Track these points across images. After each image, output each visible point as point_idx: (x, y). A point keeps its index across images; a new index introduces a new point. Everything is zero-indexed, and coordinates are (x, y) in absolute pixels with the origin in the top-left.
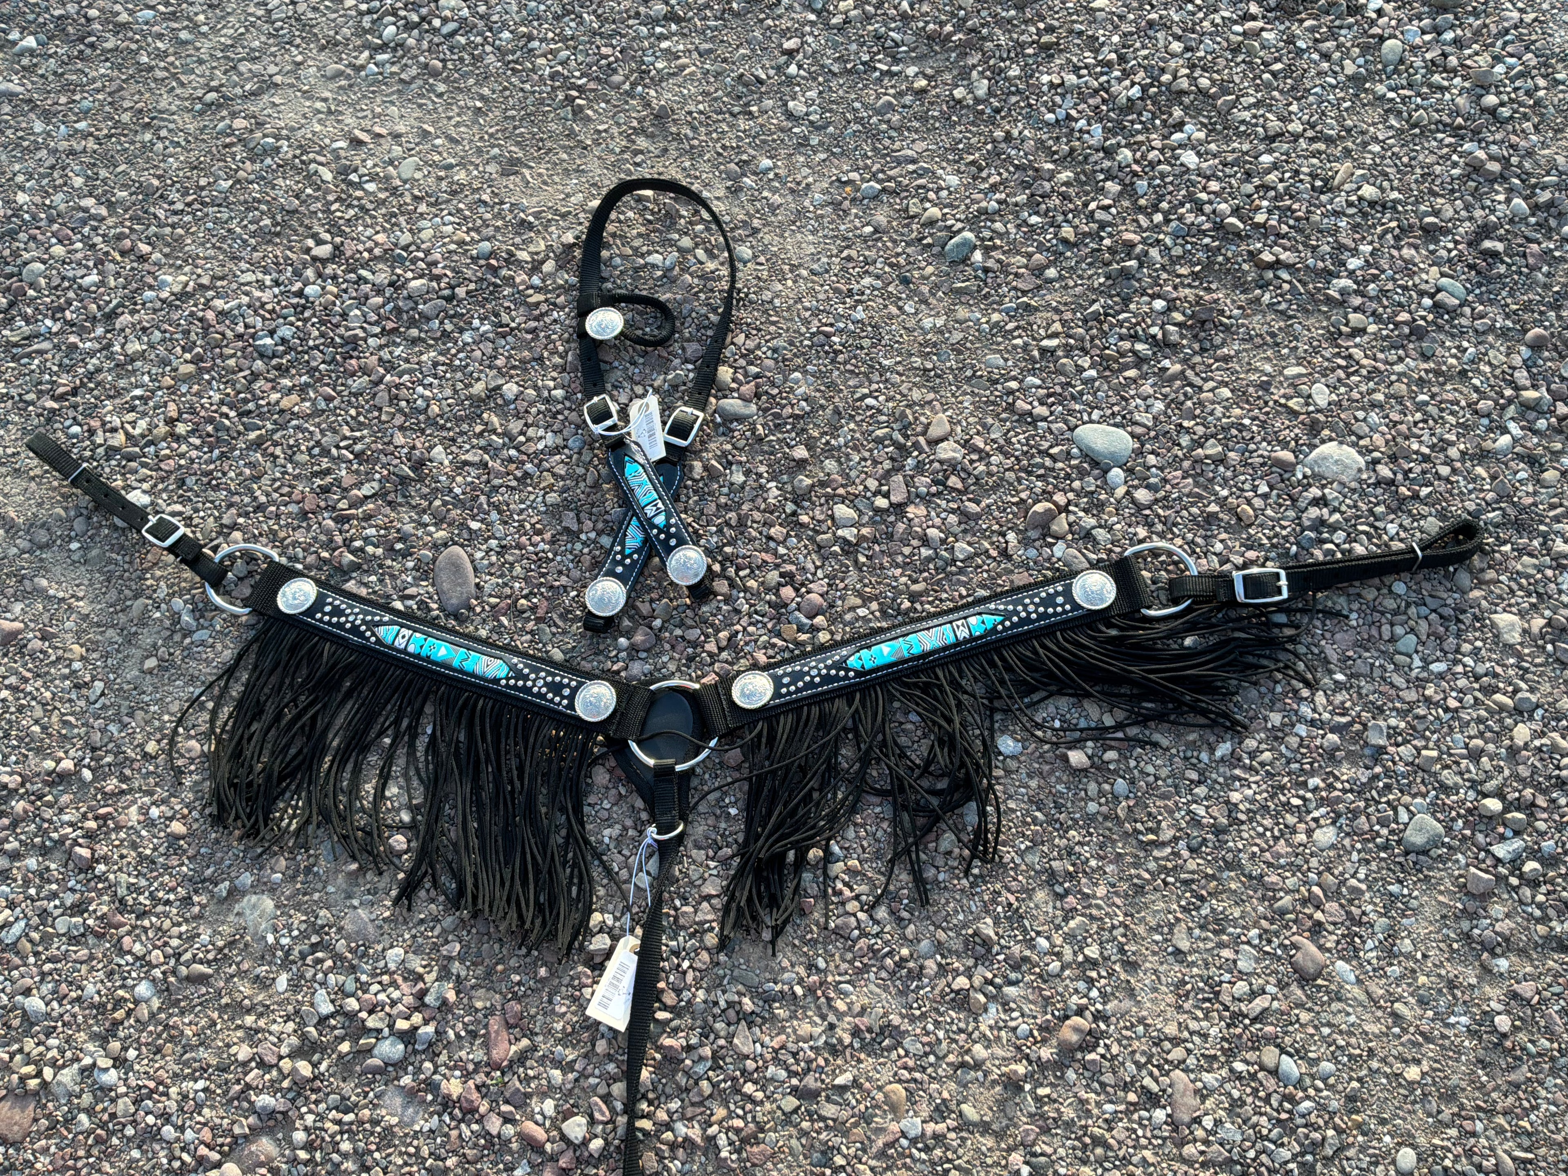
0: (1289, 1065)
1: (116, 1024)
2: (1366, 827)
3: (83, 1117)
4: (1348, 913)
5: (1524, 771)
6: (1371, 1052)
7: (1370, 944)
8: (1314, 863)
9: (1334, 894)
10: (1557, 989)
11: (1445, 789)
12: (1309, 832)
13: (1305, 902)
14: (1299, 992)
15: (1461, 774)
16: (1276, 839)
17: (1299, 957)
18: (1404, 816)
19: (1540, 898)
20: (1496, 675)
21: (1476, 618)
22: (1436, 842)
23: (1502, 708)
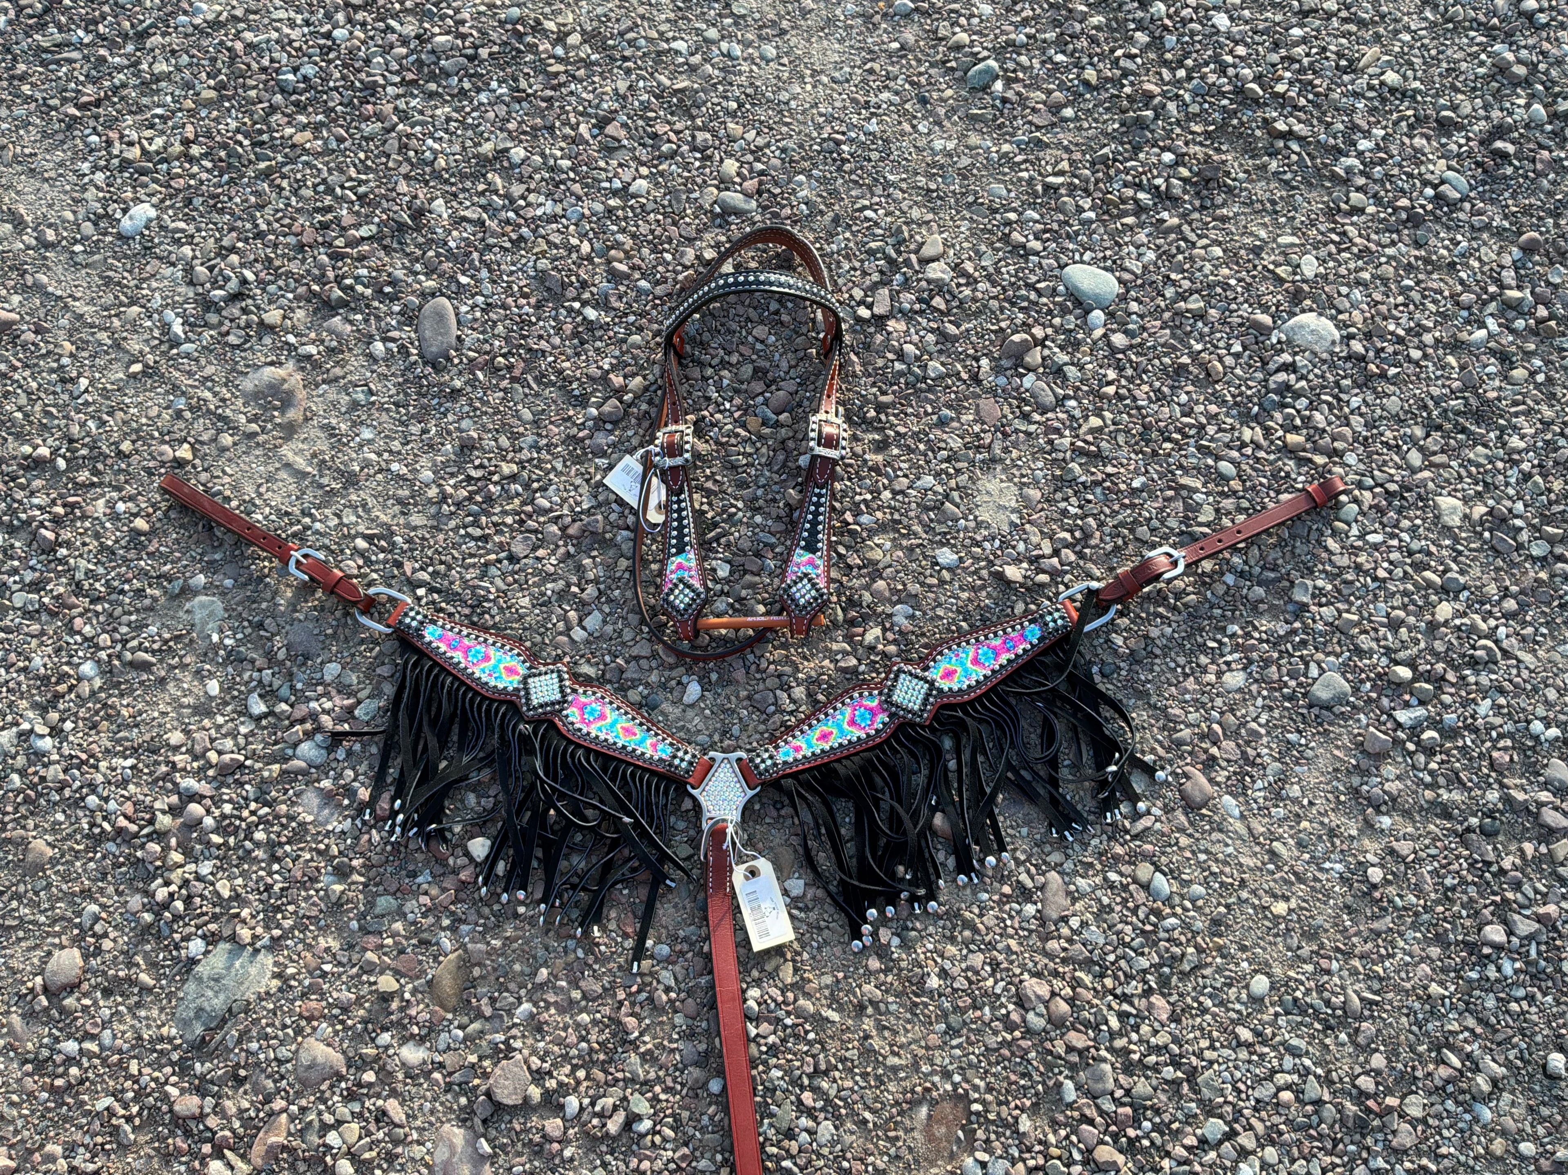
0: (1161, 882)
1: (58, 696)
2: (1276, 677)
3: (15, 777)
4: (1244, 753)
5: (1439, 646)
6: (1243, 883)
7: (1259, 784)
8: (1219, 702)
9: (1232, 734)
10: (1433, 851)
11: (1359, 652)
12: (1219, 674)
13: (1203, 737)
14: (1183, 818)
15: (1377, 640)
16: (1186, 676)
17: (1188, 786)
18: (1314, 671)
19: (1433, 766)
20: (1429, 554)
21: (1420, 497)
22: (1341, 699)
23: (1430, 584)
